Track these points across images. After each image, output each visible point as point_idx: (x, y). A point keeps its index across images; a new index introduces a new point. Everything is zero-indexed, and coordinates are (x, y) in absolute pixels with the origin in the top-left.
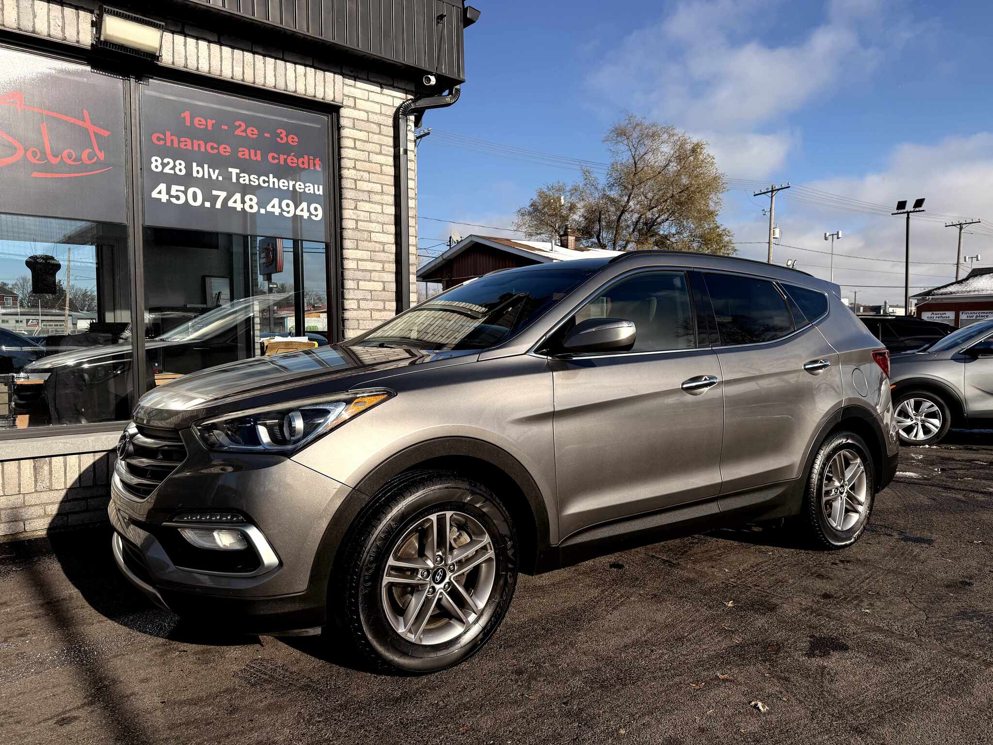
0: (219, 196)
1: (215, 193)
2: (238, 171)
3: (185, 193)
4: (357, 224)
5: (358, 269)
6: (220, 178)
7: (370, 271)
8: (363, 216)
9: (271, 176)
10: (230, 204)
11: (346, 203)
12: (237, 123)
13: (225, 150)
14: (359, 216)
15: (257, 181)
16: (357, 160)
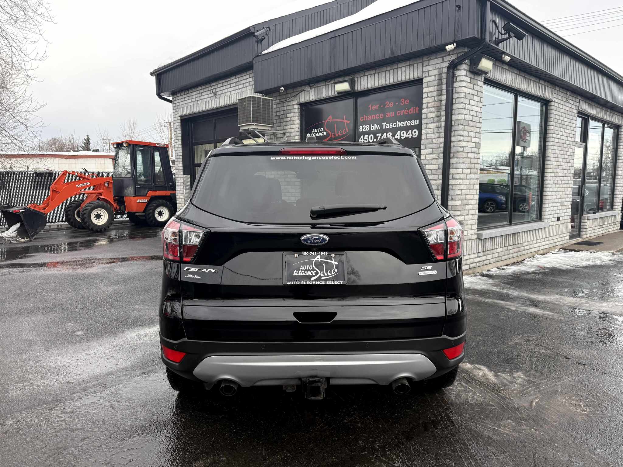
0: (378, 136)
1: (377, 135)
2: (385, 123)
3: (368, 137)
4: (426, 136)
5: (425, 159)
6: (380, 128)
7: (432, 159)
8: (429, 131)
9: (397, 121)
10: (382, 138)
11: (424, 126)
12: (386, 103)
13: (381, 116)
14: (427, 132)
15: (392, 126)
16: (428, 103)
